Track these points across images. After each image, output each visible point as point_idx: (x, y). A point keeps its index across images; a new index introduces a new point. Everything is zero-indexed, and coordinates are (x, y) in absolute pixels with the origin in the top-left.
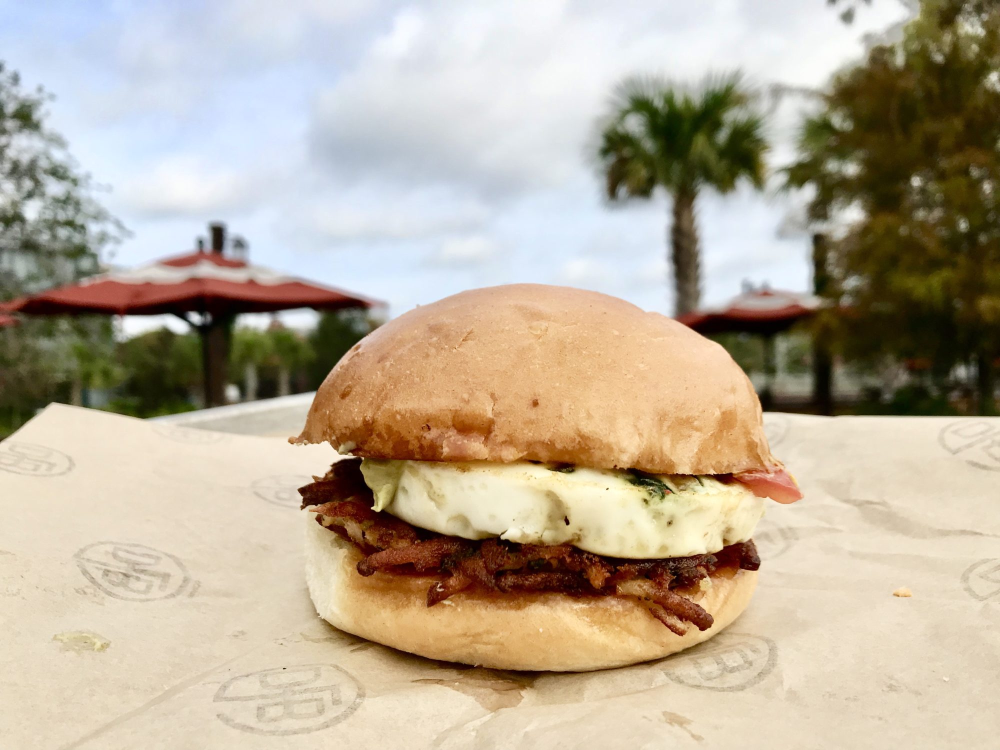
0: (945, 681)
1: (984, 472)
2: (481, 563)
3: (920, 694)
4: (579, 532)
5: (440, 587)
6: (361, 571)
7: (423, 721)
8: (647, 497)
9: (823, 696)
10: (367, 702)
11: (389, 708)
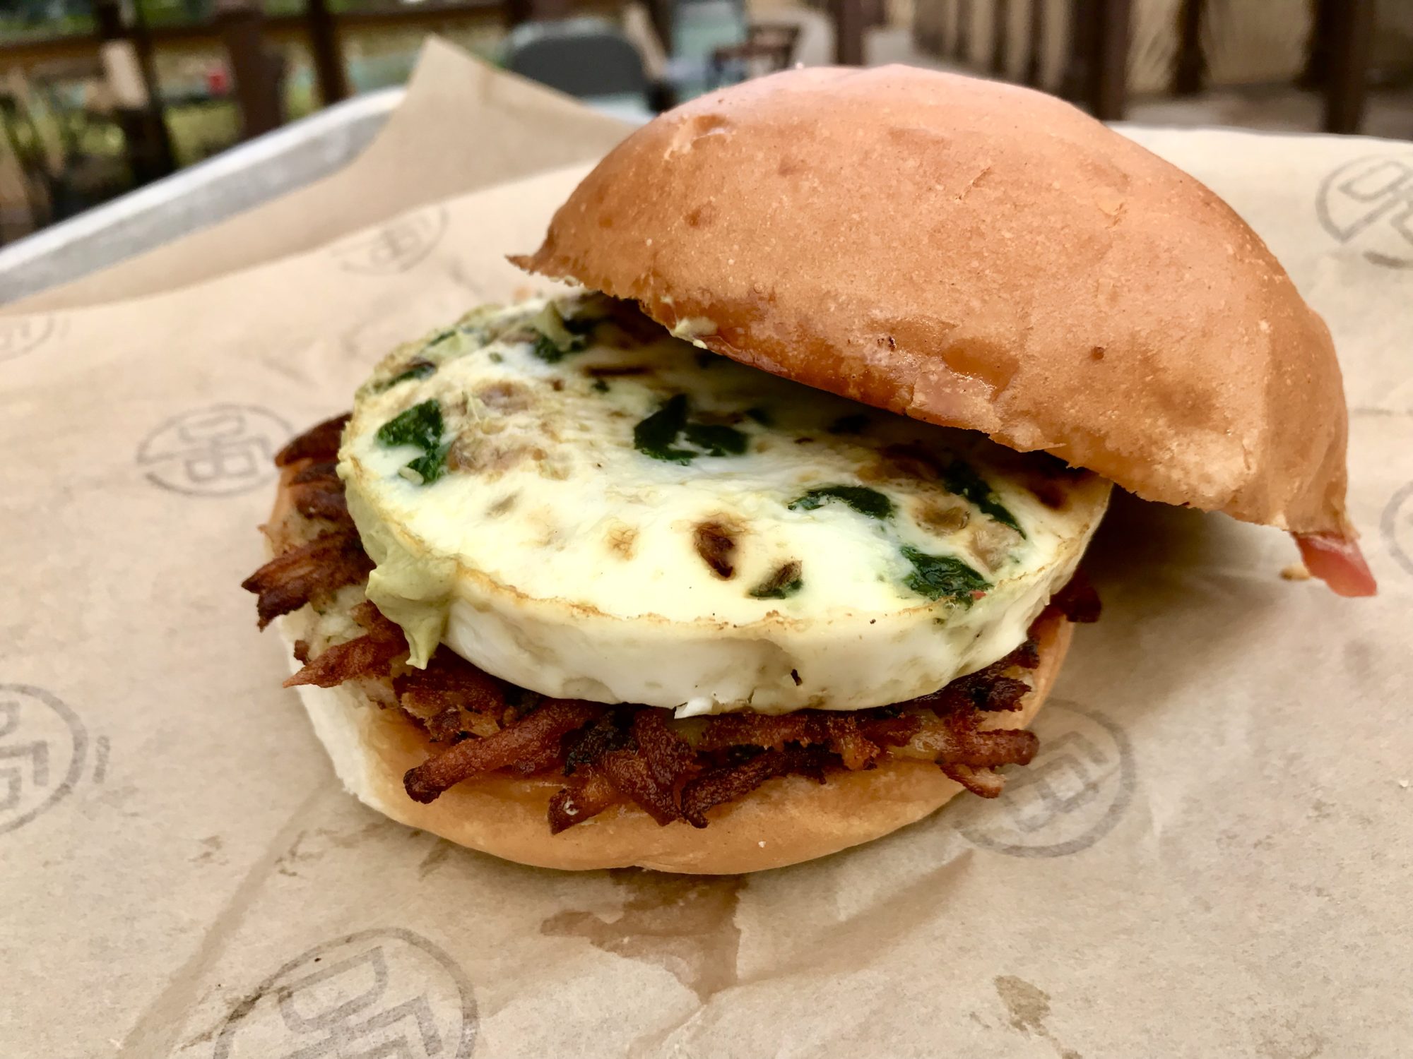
0: (1401, 787)
1: (1393, 272)
2: (640, 765)
3: (1370, 822)
4: (820, 694)
5: (571, 807)
6: (415, 796)
7: (589, 1038)
8: (942, 614)
9: (1219, 841)
10: (485, 1024)
11: (525, 1029)
